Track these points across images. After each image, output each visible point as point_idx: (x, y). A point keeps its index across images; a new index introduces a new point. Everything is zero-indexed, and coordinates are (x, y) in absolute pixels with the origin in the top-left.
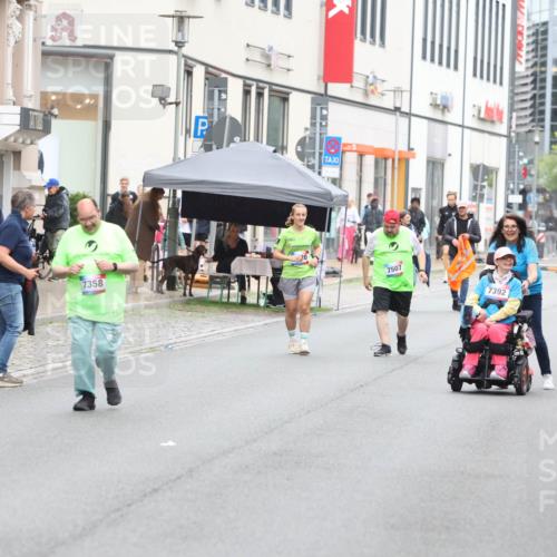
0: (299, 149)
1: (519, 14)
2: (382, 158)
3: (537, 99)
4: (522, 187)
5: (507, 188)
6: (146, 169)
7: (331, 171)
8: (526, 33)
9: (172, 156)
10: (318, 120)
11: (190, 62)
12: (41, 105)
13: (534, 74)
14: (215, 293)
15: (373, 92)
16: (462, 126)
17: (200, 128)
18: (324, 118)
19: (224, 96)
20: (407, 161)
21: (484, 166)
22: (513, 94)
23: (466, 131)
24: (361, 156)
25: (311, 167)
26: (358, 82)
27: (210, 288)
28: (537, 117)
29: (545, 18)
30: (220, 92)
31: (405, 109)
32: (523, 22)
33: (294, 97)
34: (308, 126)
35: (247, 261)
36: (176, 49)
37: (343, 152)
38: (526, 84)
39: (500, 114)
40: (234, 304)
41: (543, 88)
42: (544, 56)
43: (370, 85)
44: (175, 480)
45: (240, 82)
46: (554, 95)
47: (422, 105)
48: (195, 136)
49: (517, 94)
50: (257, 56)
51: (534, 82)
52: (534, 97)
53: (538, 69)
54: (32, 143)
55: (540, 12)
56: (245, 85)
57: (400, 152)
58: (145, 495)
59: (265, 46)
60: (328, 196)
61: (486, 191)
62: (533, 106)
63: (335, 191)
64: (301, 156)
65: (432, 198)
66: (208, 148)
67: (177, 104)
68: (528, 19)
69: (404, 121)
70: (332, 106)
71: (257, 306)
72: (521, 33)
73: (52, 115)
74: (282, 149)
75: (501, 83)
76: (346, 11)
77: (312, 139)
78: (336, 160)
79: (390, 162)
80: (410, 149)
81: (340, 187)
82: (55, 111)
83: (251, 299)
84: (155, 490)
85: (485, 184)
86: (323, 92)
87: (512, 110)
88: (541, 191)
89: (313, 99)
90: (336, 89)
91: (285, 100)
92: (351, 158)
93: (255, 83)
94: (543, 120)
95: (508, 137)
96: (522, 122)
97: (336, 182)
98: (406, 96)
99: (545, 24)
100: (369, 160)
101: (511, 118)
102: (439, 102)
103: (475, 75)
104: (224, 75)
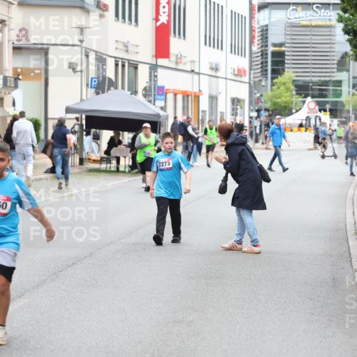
0: (144, 92)
1: (253, 21)
2: (186, 95)
3: (264, 64)
4: (256, 108)
5: (250, 109)
6: (67, 105)
7: (160, 103)
8: (257, 30)
9: (79, 98)
10: (153, 78)
11: (88, 50)
12: (14, 74)
13: (262, 51)
14: (103, 166)
15: (180, 63)
16: (226, 79)
17: (93, 83)
18: (156, 76)
19: (104, 67)
20: (198, 97)
21: (238, 99)
22: (251, 62)
23: (228, 81)
24: (175, 95)
25: (150, 101)
26: (173, 58)
27: (101, 163)
28: (264, 73)
29: (266, 22)
30: (103, 65)
31: (197, 70)
32: (256, 25)
33: (140, 67)
34: (148, 81)
35: (119, 150)
36: (80, 44)
37: (166, 93)
38: (258, 57)
39: (245, 72)
40: (113, 172)
41: (267, 58)
42: (267, 42)
43: (179, 59)
44: (84, 258)
45: (113, 59)
46: (272, 61)
47: (205, 69)
48: (91, 87)
49: (254, 61)
50: (121, 46)
51: (262, 55)
52: (262, 63)
53: (263, 48)
54: (9, 93)
55: (264, 20)
56: (116, 61)
57: (195, 93)
58: (69, 267)
59: (125, 41)
60: (158, 116)
61: (238, 111)
62: (261, 67)
63: (162, 113)
64: (145, 96)
65: (212, 115)
66: (97, 93)
67: (81, 71)
68: (258, 23)
69: (196, 77)
70: (160, 70)
71: (124, 172)
72: (254, 31)
73: (18, 79)
74: (136, 93)
75: (245, 56)
76: (166, 22)
77: (150, 87)
78: (163, 97)
79: (190, 97)
80: (200, 91)
81: (165, 111)
82: (20, 77)
83: (121, 169)
84: (74, 264)
85: (238, 107)
86: (155, 63)
87: (251, 69)
88: (266, 110)
89: (150, 68)
90: (161, 62)
91: (136, 68)
92: (170, 96)
93: (120, 60)
94: (267, 74)
95: (249, 83)
96: (257, 75)
97: (163, 109)
98: (197, 64)
99: (267, 26)
100: (180, 97)
101: (250, 74)
102: (214, 66)
103: (231, 52)
104: (105, 57)
